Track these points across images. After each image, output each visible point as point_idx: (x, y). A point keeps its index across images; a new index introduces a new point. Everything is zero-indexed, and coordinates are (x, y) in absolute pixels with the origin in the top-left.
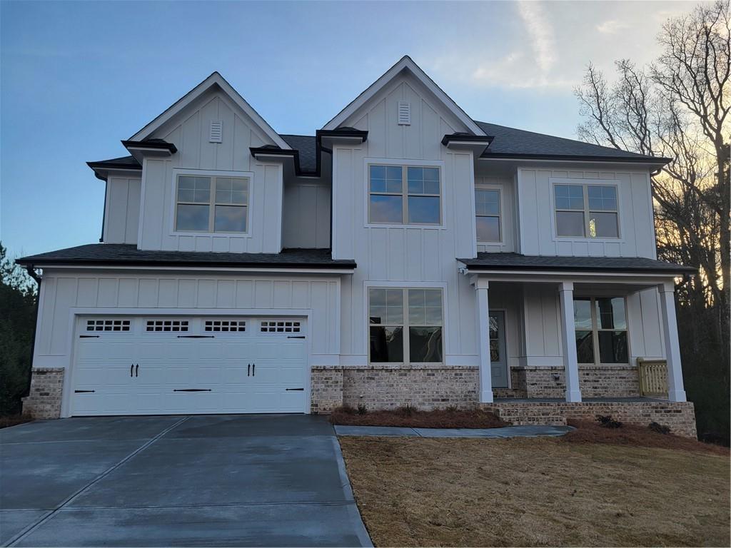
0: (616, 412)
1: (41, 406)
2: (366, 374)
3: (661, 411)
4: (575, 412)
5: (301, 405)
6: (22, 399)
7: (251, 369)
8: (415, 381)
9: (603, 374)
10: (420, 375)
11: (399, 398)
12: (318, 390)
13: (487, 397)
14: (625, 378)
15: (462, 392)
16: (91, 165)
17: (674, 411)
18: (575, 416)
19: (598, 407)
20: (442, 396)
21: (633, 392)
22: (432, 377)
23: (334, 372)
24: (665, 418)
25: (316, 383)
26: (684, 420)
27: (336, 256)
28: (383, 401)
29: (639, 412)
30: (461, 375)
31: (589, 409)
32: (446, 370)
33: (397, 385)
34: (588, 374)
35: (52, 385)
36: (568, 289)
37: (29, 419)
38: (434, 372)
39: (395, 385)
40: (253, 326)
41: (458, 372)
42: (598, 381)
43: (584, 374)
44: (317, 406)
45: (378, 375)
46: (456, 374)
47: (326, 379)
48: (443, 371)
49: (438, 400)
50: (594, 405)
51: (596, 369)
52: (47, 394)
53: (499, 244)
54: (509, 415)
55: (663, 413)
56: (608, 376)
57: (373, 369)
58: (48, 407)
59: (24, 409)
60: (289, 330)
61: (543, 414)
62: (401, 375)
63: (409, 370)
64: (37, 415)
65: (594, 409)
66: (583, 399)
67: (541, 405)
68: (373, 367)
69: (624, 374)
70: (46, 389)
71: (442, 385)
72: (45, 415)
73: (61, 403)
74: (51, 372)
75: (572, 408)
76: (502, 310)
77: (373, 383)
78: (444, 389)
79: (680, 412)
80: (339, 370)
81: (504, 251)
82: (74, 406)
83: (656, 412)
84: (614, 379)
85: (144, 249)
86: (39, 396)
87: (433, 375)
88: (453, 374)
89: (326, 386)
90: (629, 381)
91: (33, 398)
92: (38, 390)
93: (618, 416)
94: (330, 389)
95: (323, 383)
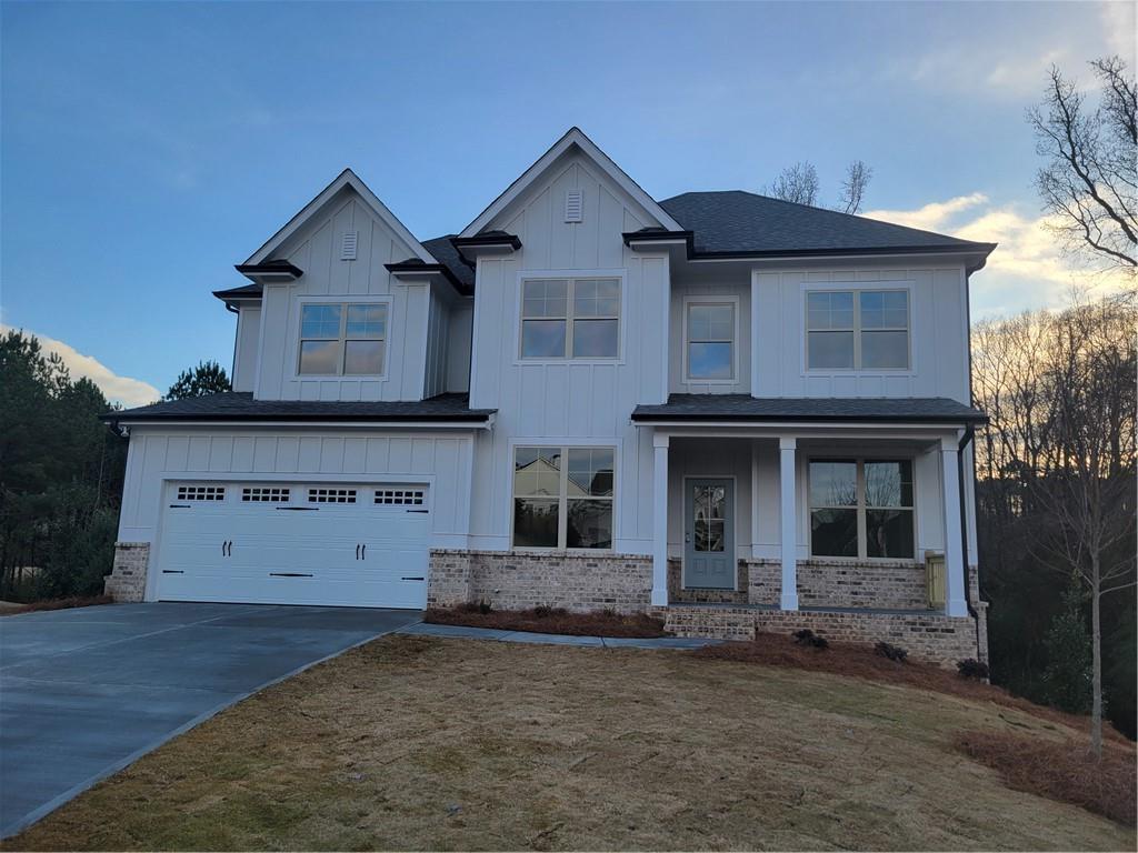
0: (849, 626)
1: (123, 587)
2: (505, 562)
3: (920, 630)
4: (785, 625)
5: (416, 599)
6: (105, 578)
7: (361, 551)
8: (571, 574)
9: (869, 574)
10: (578, 565)
11: (546, 595)
12: (437, 581)
13: (660, 597)
14: (904, 580)
15: (634, 591)
16: (218, 295)
17: (943, 631)
18: (783, 630)
19: (820, 619)
20: (607, 595)
21: (917, 601)
22: (593, 569)
23: (458, 557)
24: (927, 640)
25: (435, 571)
26: (957, 644)
27: (475, 404)
28: (526, 598)
29: (884, 629)
30: (634, 566)
31: (807, 620)
32: (614, 559)
33: (546, 578)
34: (844, 573)
35: (135, 563)
36: (788, 447)
37: (110, 601)
38: (597, 562)
39: (543, 578)
40: (365, 496)
41: (630, 562)
42: (860, 584)
43: (838, 573)
44: (434, 600)
45: (519, 563)
46: (628, 566)
47: (448, 566)
48: (609, 561)
49: (601, 601)
50: (815, 615)
51: (856, 566)
52: (130, 573)
53: (730, 381)
54: (679, 623)
55: (924, 632)
56: (876, 576)
57: (513, 555)
58: (131, 588)
59: (106, 589)
60: (408, 502)
61: (729, 625)
62: (551, 564)
63: (563, 558)
64: (118, 597)
65: (814, 622)
66: (800, 608)
67: (734, 611)
68: (514, 553)
69: (903, 574)
70: (129, 567)
71: (607, 579)
72: (128, 597)
73: (145, 585)
74: (135, 547)
75: (781, 619)
76: (731, 476)
77: (514, 574)
78: (610, 585)
79: (952, 631)
80: (464, 555)
81: (737, 392)
82: (162, 589)
83: (912, 629)
84: (886, 582)
85: (261, 399)
86: (121, 575)
87: (596, 566)
88: (624, 565)
89: (447, 575)
90: (911, 585)
91: (115, 577)
92: (121, 568)
93: (851, 633)
94: (452, 579)
95: (443, 571)
